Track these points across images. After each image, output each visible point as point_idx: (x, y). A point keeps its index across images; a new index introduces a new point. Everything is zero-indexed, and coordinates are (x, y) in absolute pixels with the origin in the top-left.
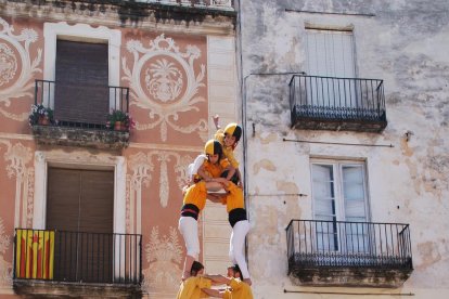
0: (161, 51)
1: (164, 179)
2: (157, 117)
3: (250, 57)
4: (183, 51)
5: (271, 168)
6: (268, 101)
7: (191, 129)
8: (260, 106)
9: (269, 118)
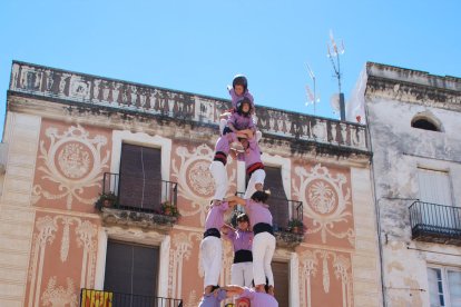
0: (319, 176)
1: (326, 271)
2: (318, 224)
3: (381, 185)
4: (334, 177)
5: (399, 268)
6: (395, 218)
7: (343, 235)
8: (390, 222)
9: (397, 231)
